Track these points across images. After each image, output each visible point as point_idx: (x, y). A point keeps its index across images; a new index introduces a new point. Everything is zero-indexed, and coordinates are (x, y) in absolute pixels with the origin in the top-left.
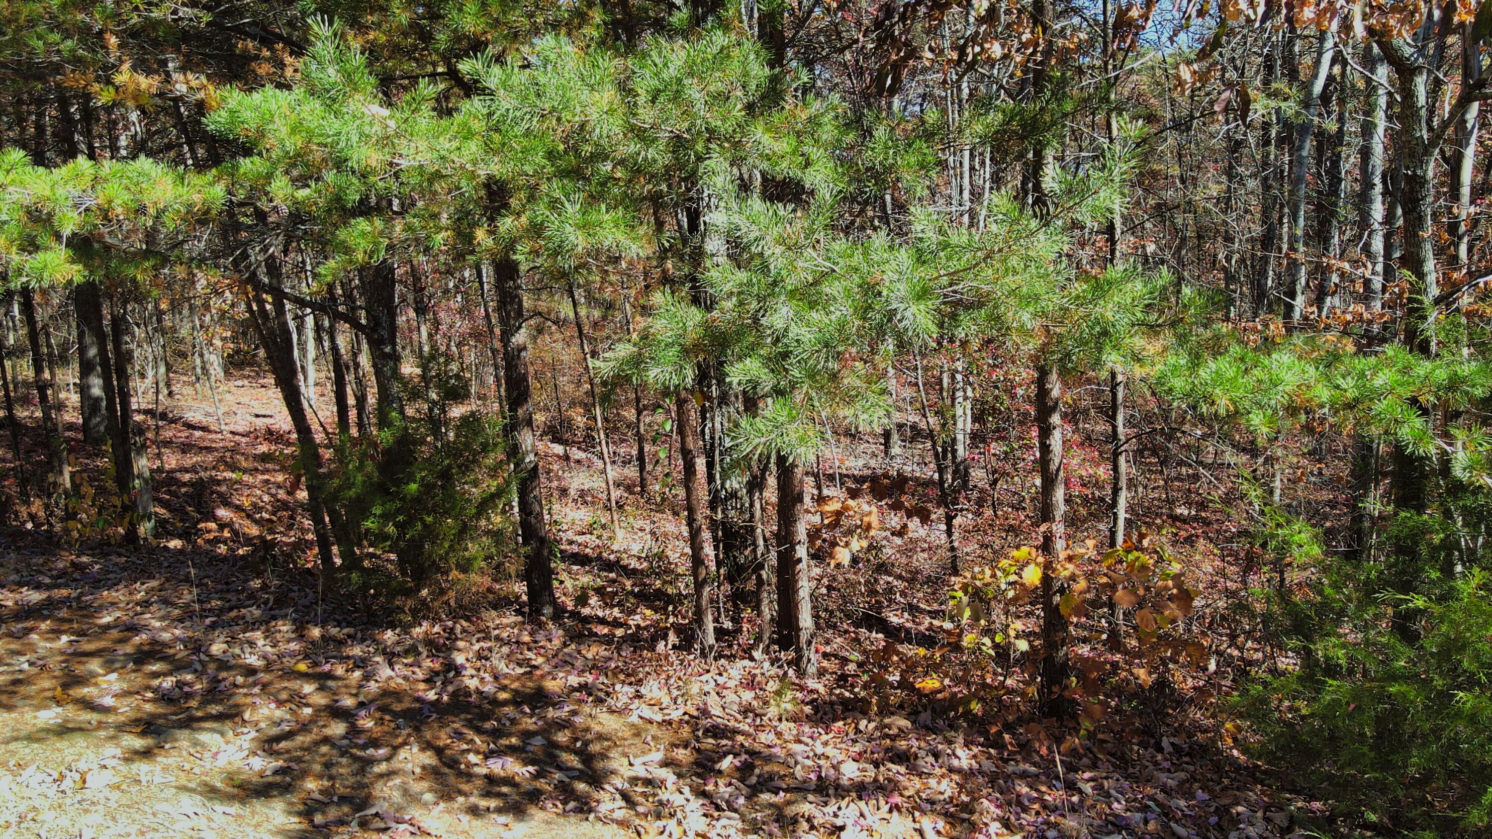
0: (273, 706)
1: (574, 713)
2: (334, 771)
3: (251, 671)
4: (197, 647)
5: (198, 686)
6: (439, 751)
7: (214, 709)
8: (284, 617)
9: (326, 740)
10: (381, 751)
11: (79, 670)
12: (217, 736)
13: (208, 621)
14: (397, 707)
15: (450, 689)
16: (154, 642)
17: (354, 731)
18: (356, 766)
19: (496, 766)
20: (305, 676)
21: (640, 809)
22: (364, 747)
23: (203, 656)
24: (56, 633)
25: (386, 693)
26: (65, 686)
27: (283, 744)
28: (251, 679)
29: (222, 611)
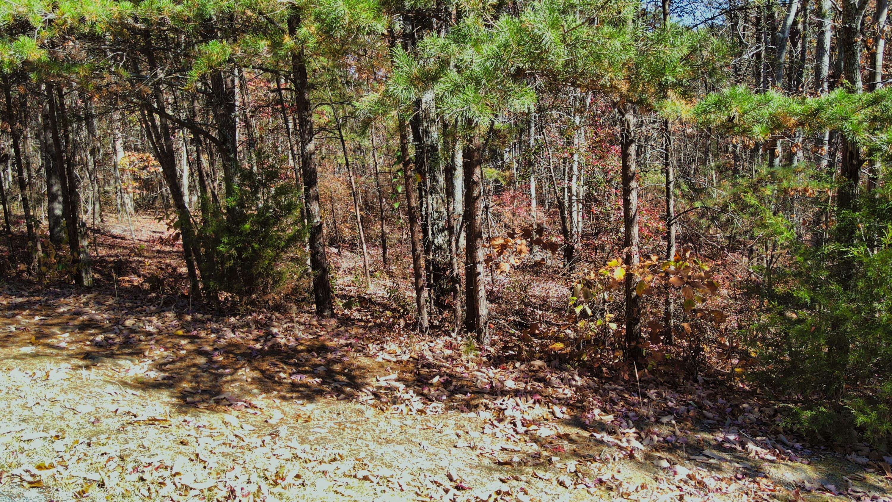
0: (162, 350)
1: (344, 356)
2: (199, 380)
3: (149, 334)
4: (117, 322)
5: (117, 340)
6: (262, 372)
7: (127, 351)
8: (169, 311)
9: (194, 365)
10: (227, 371)
11: (46, 331)
12: (129, 362)
13: (123, 312)
14: (238, 352)
15: (269, 344)
16: (91, 320)
17: (211, 361)
18: (212, 377)
19: (297, 378)
20: (183, 337)
21: (384, 400)
22: (218, 369)
23: (120, 326)
24: (33, 316)
25: (230, 345)
26: (37, 338)
27: (168, 366)
28: (149, 338)
29: (131, 308)
